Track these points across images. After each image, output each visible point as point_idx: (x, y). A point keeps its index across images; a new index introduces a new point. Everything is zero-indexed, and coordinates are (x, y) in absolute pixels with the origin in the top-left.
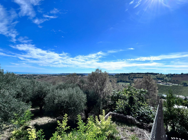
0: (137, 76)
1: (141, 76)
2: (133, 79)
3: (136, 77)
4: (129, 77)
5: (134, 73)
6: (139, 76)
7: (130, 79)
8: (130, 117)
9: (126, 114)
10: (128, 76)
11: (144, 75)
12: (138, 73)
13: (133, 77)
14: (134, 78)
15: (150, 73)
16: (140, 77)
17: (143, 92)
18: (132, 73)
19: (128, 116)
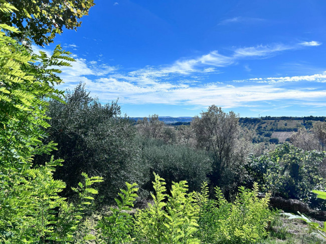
0: (281, 124)
1: (292, 125)
2: (271, 132)
3: (279, 127)
4: (259, 128)
5: (273, 118)
6: (286, 125)
7: (261, 134)
8: (297, 202)
9: (287, 196)
10: (256, 127)
11: (300, 122)
12: (284, 118)
13: (269, 127)
14: (272, 130)
15: (317, 117)
16: (288, 127)
17: (317, 155)
18: (268, 118)
19: (293, 200)
